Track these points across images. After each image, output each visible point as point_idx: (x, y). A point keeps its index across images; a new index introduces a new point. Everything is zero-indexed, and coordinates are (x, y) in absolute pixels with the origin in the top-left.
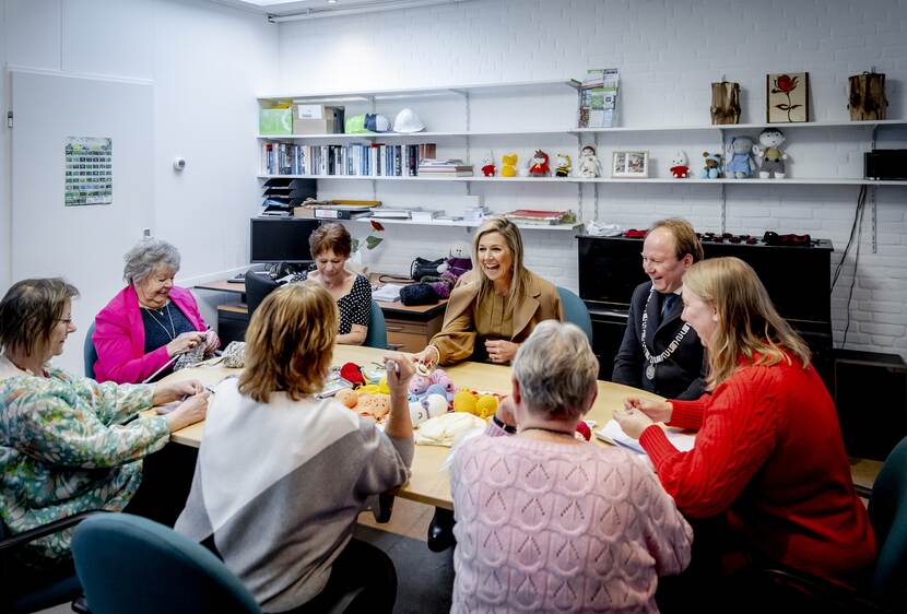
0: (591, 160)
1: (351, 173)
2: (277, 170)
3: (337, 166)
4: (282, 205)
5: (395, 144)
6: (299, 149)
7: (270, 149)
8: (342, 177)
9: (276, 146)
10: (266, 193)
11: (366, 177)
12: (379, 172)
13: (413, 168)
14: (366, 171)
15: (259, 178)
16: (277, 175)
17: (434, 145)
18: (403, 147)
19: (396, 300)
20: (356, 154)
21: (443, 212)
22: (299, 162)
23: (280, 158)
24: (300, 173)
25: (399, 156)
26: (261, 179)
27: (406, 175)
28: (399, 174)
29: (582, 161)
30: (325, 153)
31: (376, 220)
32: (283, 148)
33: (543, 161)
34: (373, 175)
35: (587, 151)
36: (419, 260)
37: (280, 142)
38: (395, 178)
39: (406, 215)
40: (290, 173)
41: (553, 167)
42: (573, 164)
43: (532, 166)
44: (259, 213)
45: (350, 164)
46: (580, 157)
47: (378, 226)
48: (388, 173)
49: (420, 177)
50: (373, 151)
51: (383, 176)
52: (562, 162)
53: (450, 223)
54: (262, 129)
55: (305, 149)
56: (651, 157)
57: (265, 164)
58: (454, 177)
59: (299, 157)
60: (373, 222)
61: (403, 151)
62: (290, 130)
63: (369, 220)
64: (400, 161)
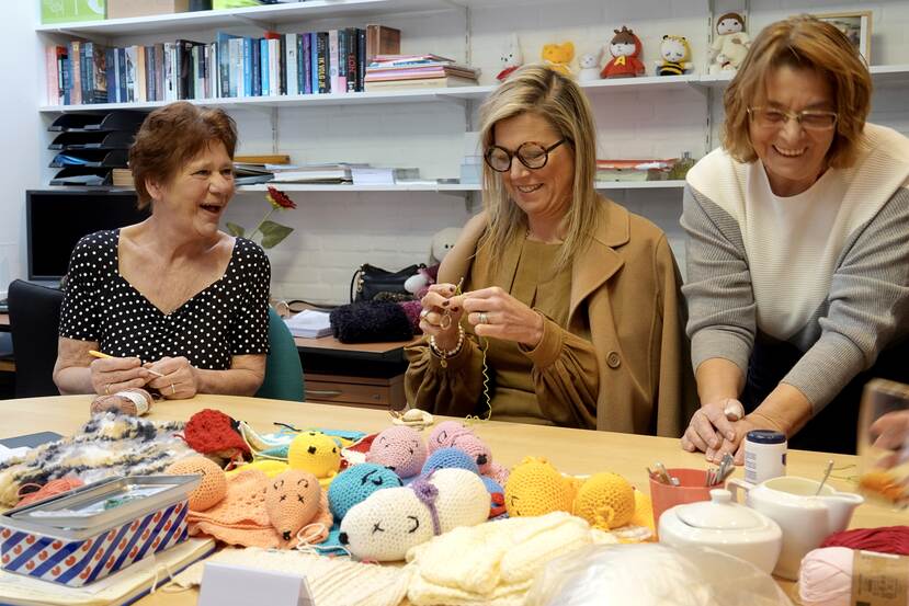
0: (737, 41)
1: (226, 94)
2: (78, 95)
3: (199, 83)
4: (88, 164)
5: (315, 30)
6: (122, 53)
7: (63, 55)
8: (208, 102)
9: (75, 47)
10: (56, 142)
11: (256, 99)
12: (283, 89)
13: (355, 77)
14: (257, 86)
15: (43, 113)
16: (78, 106)
17: (398, 32)
18: (333, 34)
19: (322, 335)
20: (236, 58)
21: (417, 170)
22: (123, 80)
23: (83, 73)
24: (124, 99)
25: (324, 53)
26: (46, 114)
27: (339, 90)
28: (327, 89)
29: (715, 45)
30: (173, 57)
31: (279, 188)
32: (89, 51)
33: (630, 49)
34: (271, 94)
35: (729, 23)
36: (367, 268)
37: (81, 37)
38: (317, 96)
39: (341, 174)
40: (106, 101)
41: (652, 61)
42: (695, 55)
43: (604, 65)
44: (44, 180)
45: (225, 79)
46: (711, 39)
47: (282, 200)
48: (302, 88)
49: (370, 92)
50: (271, 48)
51: (293, 94)
52: (672, 50)
53: (433, 186)
54: (46, 13)
55: (135, 54)
56: (875, 30)
57: (55, 86)
58: (445, 88)
59: (122, 71)
60: (273, 192)
61: (334, 45)
62: (101, 11)
63: (263, 188)
64: (327, 64)
